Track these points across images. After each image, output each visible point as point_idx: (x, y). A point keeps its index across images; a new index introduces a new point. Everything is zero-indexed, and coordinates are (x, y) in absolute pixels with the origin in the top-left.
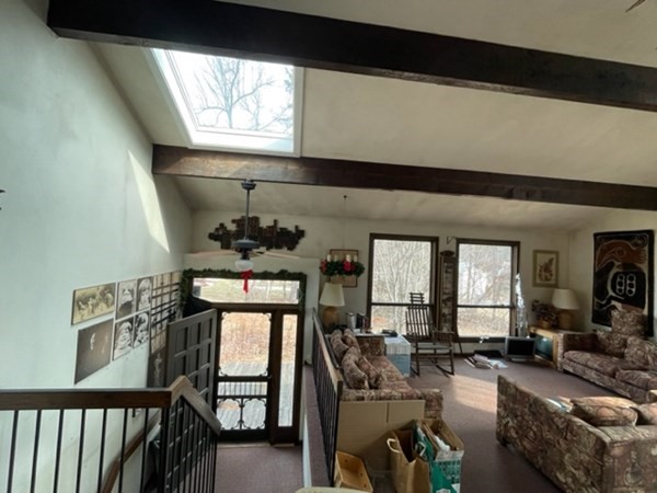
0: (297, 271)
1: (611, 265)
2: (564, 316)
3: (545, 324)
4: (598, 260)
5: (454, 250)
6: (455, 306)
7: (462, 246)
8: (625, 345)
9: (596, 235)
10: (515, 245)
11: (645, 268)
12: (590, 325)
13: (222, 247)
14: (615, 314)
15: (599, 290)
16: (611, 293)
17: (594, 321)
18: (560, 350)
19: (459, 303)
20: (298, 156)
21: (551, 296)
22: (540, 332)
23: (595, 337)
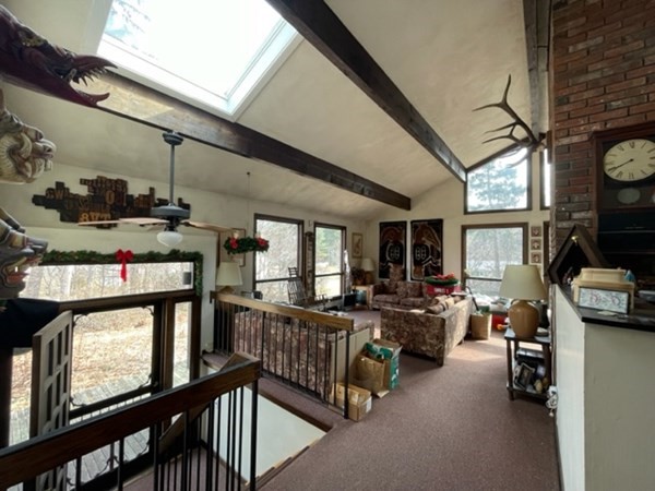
0: (192, 250)
1: (387, 243)
2: (368, 276)
3: (359, 282)
4: (382, 239)
5: (312, 231)
6: (314, 276)
7: (317, 229)
8: (397, 287)
9: (381, 224)
10: (343, 228)
11: (403, 242)
12: (378, 280)
13: (62, 219)
14: (391, 270)
15: (382, 258)
16: (388, 259)
17: (381, 276)
18: (371, 296)
19: (317, 273)
20: (232, 121)
21: (360, 264)
22: (358, 288)
23: (383, 285)
